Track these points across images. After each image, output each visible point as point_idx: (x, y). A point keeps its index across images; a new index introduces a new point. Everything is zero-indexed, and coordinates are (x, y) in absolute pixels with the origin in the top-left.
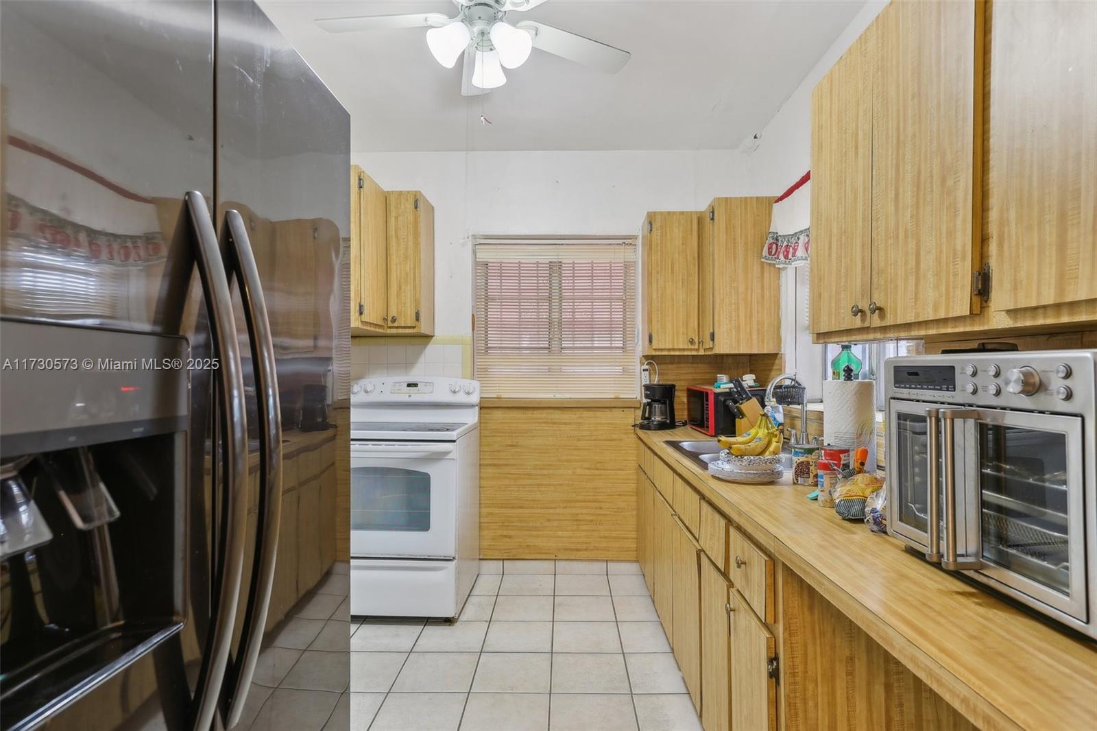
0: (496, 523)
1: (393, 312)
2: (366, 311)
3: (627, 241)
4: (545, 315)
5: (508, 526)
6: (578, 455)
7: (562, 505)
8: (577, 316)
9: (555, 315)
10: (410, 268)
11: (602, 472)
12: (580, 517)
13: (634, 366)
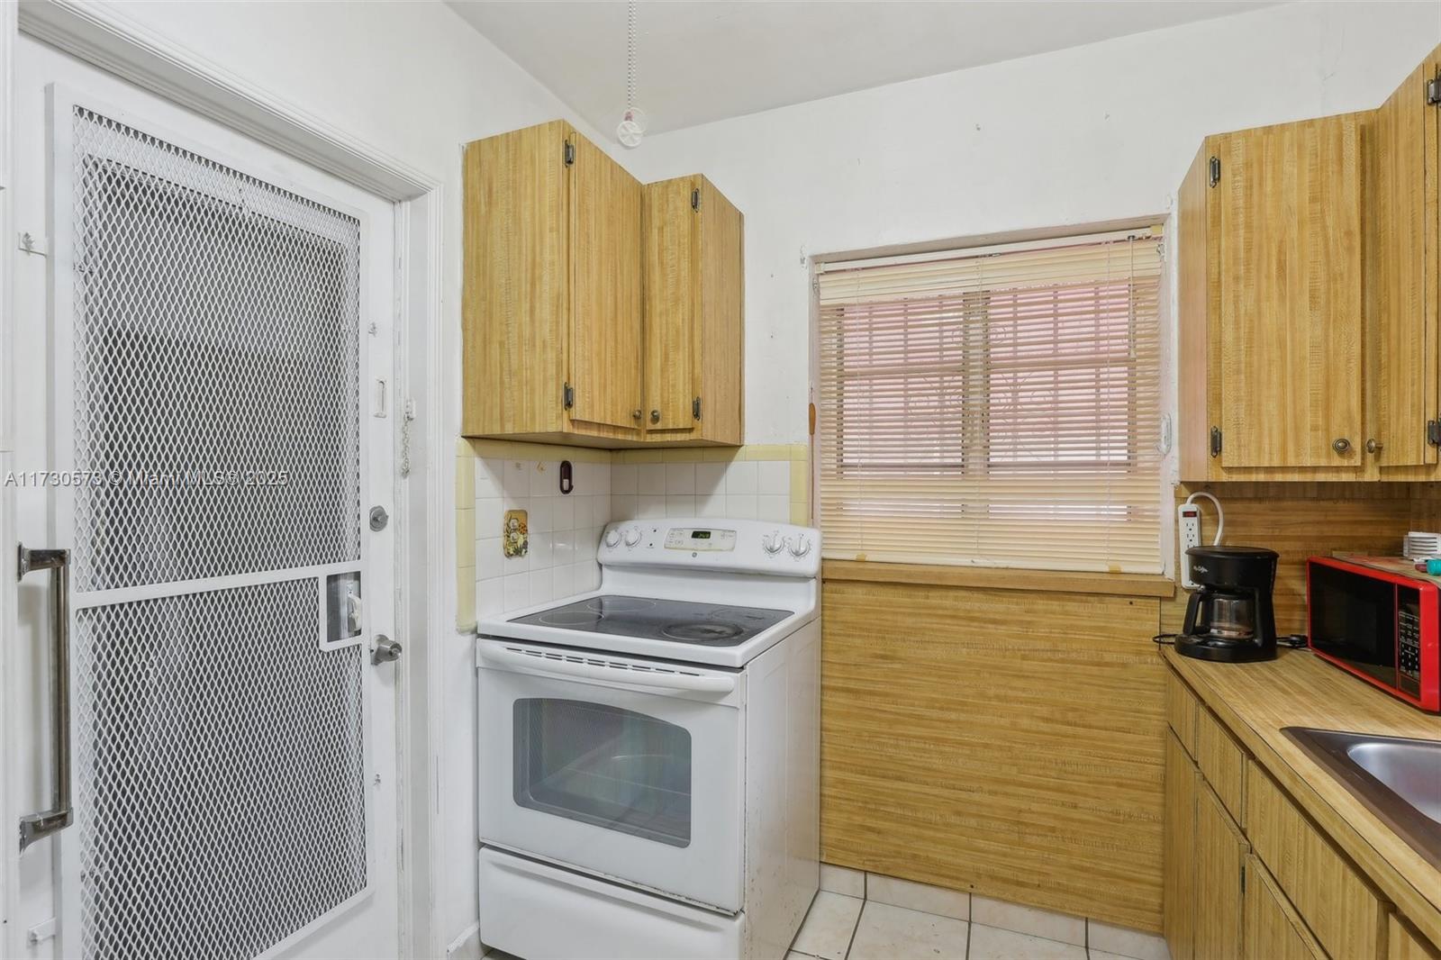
0: (853, 800)
1: (655, 403)
2: (578, 401)
3: (1138, 233)
4: (955, 400)
5: (876, 810)
6: (1024, 690)
7: (986, 787)
8: (1021, 400)
9: (976, 399)
10: (683, 319)
11: (1081, 731)
12: (1026, 818)
13: (1158, 502)
